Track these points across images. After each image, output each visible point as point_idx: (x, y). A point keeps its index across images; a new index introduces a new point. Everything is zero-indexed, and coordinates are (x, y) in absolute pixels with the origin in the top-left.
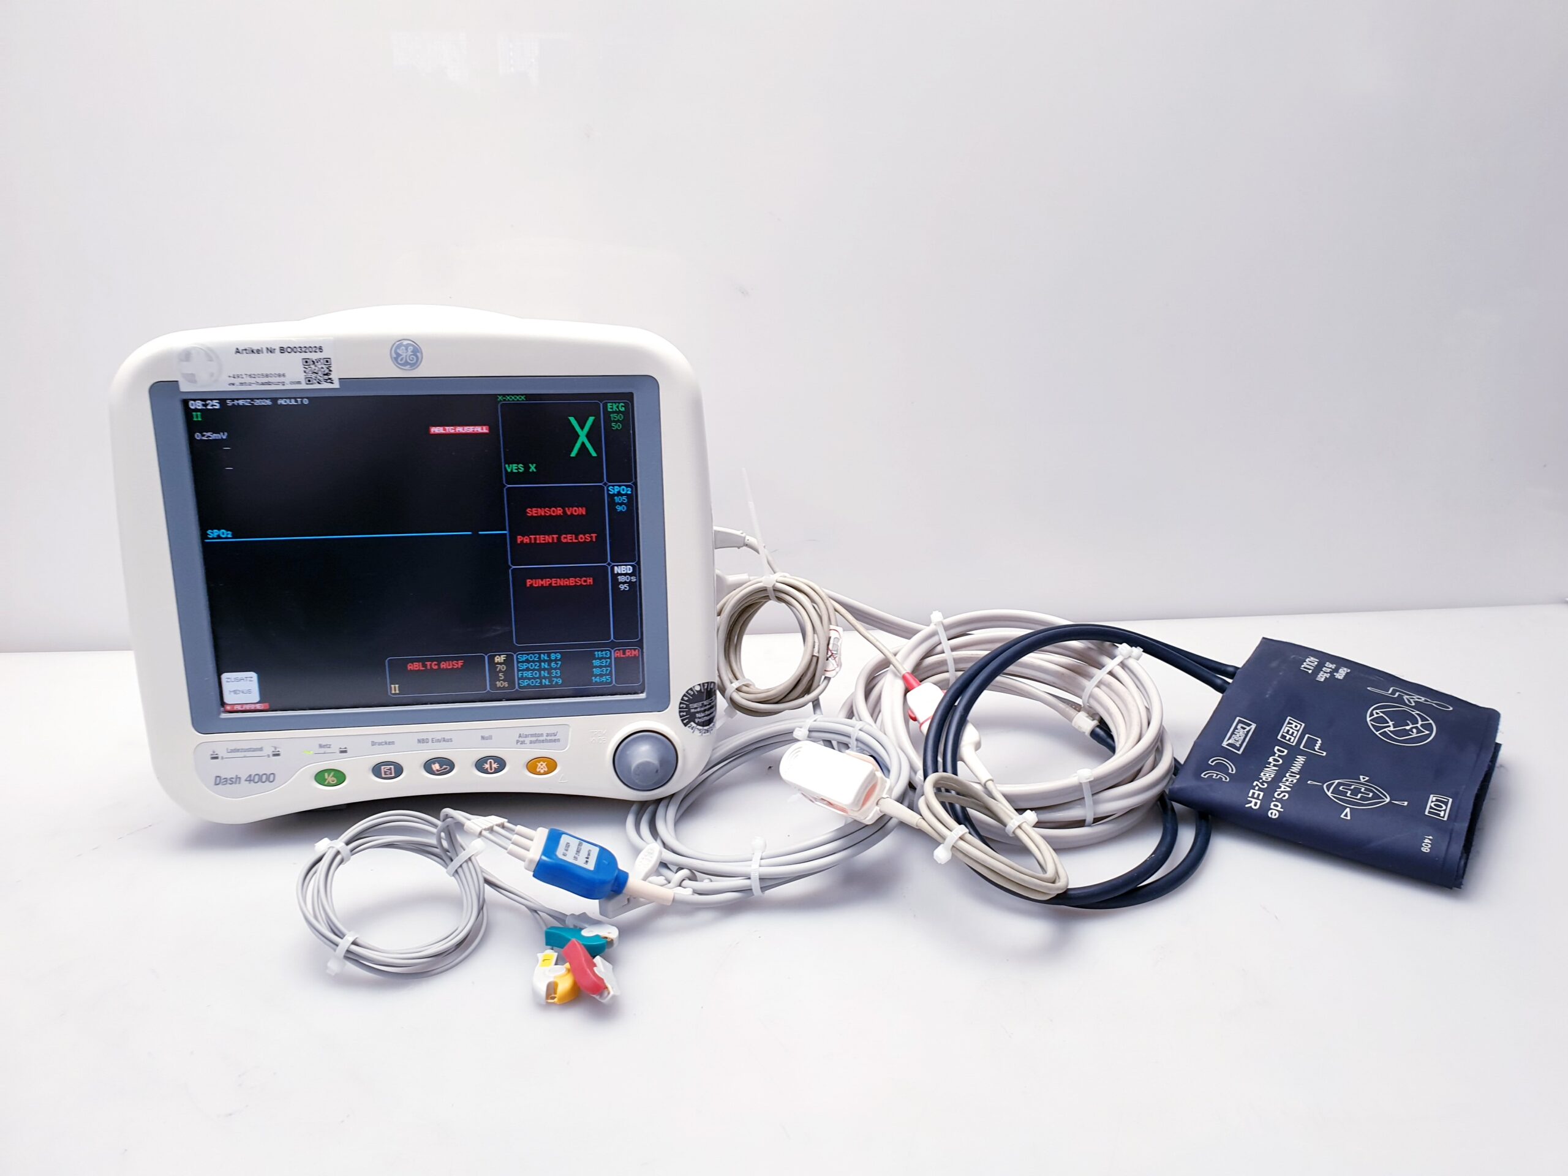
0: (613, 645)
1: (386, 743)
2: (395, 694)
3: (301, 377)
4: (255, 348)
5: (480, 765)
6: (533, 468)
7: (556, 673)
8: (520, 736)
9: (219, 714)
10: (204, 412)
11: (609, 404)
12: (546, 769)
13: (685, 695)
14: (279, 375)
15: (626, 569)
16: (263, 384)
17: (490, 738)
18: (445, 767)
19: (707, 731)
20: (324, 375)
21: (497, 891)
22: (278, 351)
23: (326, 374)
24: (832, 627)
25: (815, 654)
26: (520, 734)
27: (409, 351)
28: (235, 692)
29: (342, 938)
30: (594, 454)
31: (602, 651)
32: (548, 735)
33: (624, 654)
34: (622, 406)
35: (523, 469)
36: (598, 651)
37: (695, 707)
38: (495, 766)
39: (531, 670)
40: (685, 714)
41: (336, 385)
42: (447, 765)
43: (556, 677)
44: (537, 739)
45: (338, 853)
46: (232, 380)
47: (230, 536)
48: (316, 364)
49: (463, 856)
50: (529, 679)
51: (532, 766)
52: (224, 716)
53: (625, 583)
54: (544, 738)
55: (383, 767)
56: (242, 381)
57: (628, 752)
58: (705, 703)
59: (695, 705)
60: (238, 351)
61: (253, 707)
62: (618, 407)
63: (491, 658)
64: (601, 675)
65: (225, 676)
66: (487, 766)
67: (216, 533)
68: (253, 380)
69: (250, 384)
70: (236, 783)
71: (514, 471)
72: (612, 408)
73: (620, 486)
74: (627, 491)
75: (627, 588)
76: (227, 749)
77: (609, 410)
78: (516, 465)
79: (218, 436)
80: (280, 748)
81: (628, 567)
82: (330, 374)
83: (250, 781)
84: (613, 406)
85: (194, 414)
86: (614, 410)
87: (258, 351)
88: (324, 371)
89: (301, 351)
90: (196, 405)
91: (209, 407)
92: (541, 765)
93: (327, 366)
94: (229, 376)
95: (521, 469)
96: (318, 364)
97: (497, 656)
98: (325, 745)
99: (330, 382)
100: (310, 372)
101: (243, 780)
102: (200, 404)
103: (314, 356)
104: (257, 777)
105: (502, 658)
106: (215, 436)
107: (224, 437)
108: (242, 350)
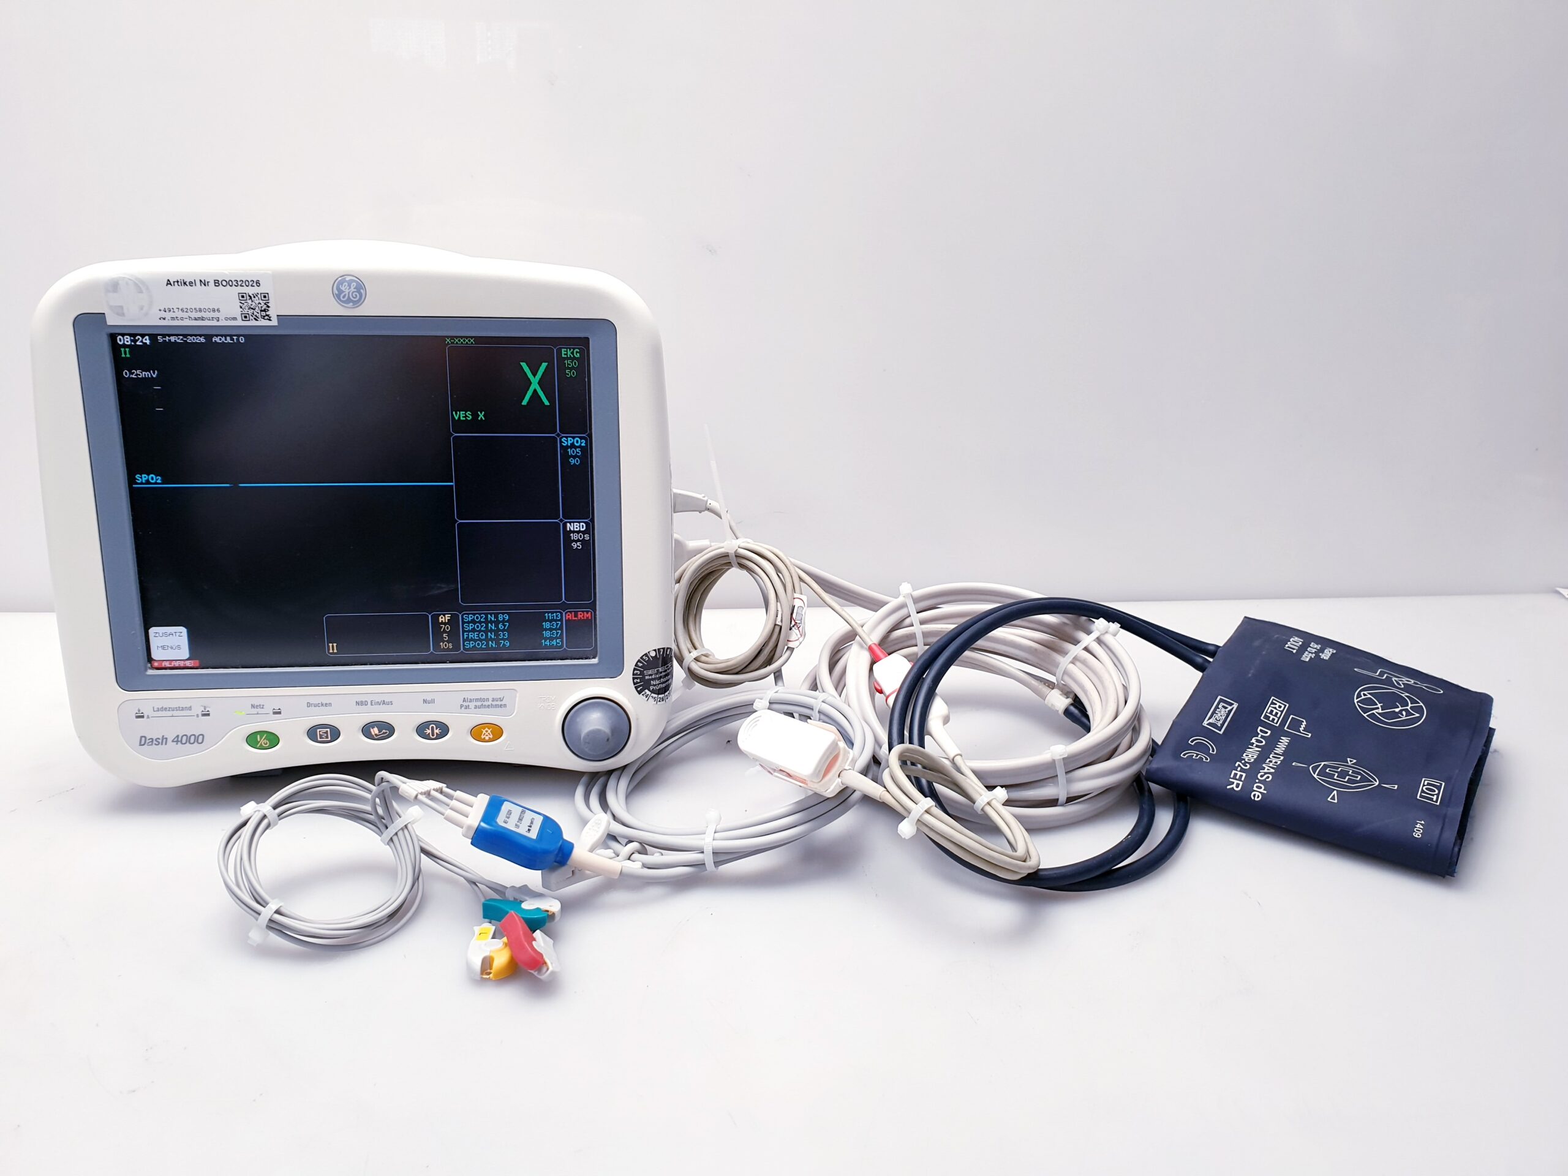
0: (564, 607)
1: (322, 705)
2: (333, 653)
3: (237, 312)
4: (188, 280)
5: (422, 730)
6: (481, 416)
7: (504, 635)
8: (464, 700)
9: (146, 670)
10: (133, 348)
11: (563, 350)
12: (491, 736)
13: (639, 661)
14: (214, 310)
15: (579, 526)
16: (196, 319)
17: (433, 701)
18: (384, 731)
20: (261, 311)
21: (435, 862)
22: (212, 284)
23: (264, 311)
24: (796, 595)
25: (777, 623)
26: (464, 698)
27: (352, 288)
28: (163, 647)
29: (264, 907)
30: (547, 403)
31: (552, 613)
32: (493, 700)
33: (576, 616)
34: (577, 352)
35: (471, 417)
36: (548, 613)
38: (437, 731)
39: (477, 631)
40: (639, 681)
41: (274, 323)
42: (386, 730)
43: (503, 639)
44: (482, 704)
45: (265, 816)
46: (163, 314)
47: (159, 481)
48: (253, 298)
49: (399, 823)
50: (475, 641)
51: (476, 733)
52: (150, 672)
53: (578, 540)
54: (490, 703)
55: (318, 730)
56: (174, 315)
57: (578, 720)
58: (660, 670)
59: (650, 672)
60: (169, 283)
62: (572, 353)
63: (435, 618)
64: (551, 639)
65: (153, 631)
66: (429, 731)
67: (145, 477)
68: (185, 315)
69: (182, 319)
70: (162, 744)
71: (462, 418)
72: (567, 354)
73: (574, 438)
74: (581, 443)
75: (579, 546)
76: (153, 708)
77: (563, 356)
78: (464, 412)
79: (148, 375)
80: (209, 707)
81: (581, 524)
82: (268, 310)
83: (177, 741)
84: (567, 351)
85: (122, 350)
86: (569, 356)
87: (191, 283)
88: (262, 307)
89: (236, 285)
90: (124, 340)
91: (138, 343)
92: (487, 731)
93: (264, 302)
94: (160, 310)
95: (469, 417)
96: (255, 299)
97: (442, 616)
98: (257, 706)
99: (268, 319)
100: (247, 308)
101: (170, 740)
102: (129, 340)
103: (251, 291)
104: (185, 738)
105: (447, 618)
106: (145, 375)
107: (154, 376)
108: (174, 282)
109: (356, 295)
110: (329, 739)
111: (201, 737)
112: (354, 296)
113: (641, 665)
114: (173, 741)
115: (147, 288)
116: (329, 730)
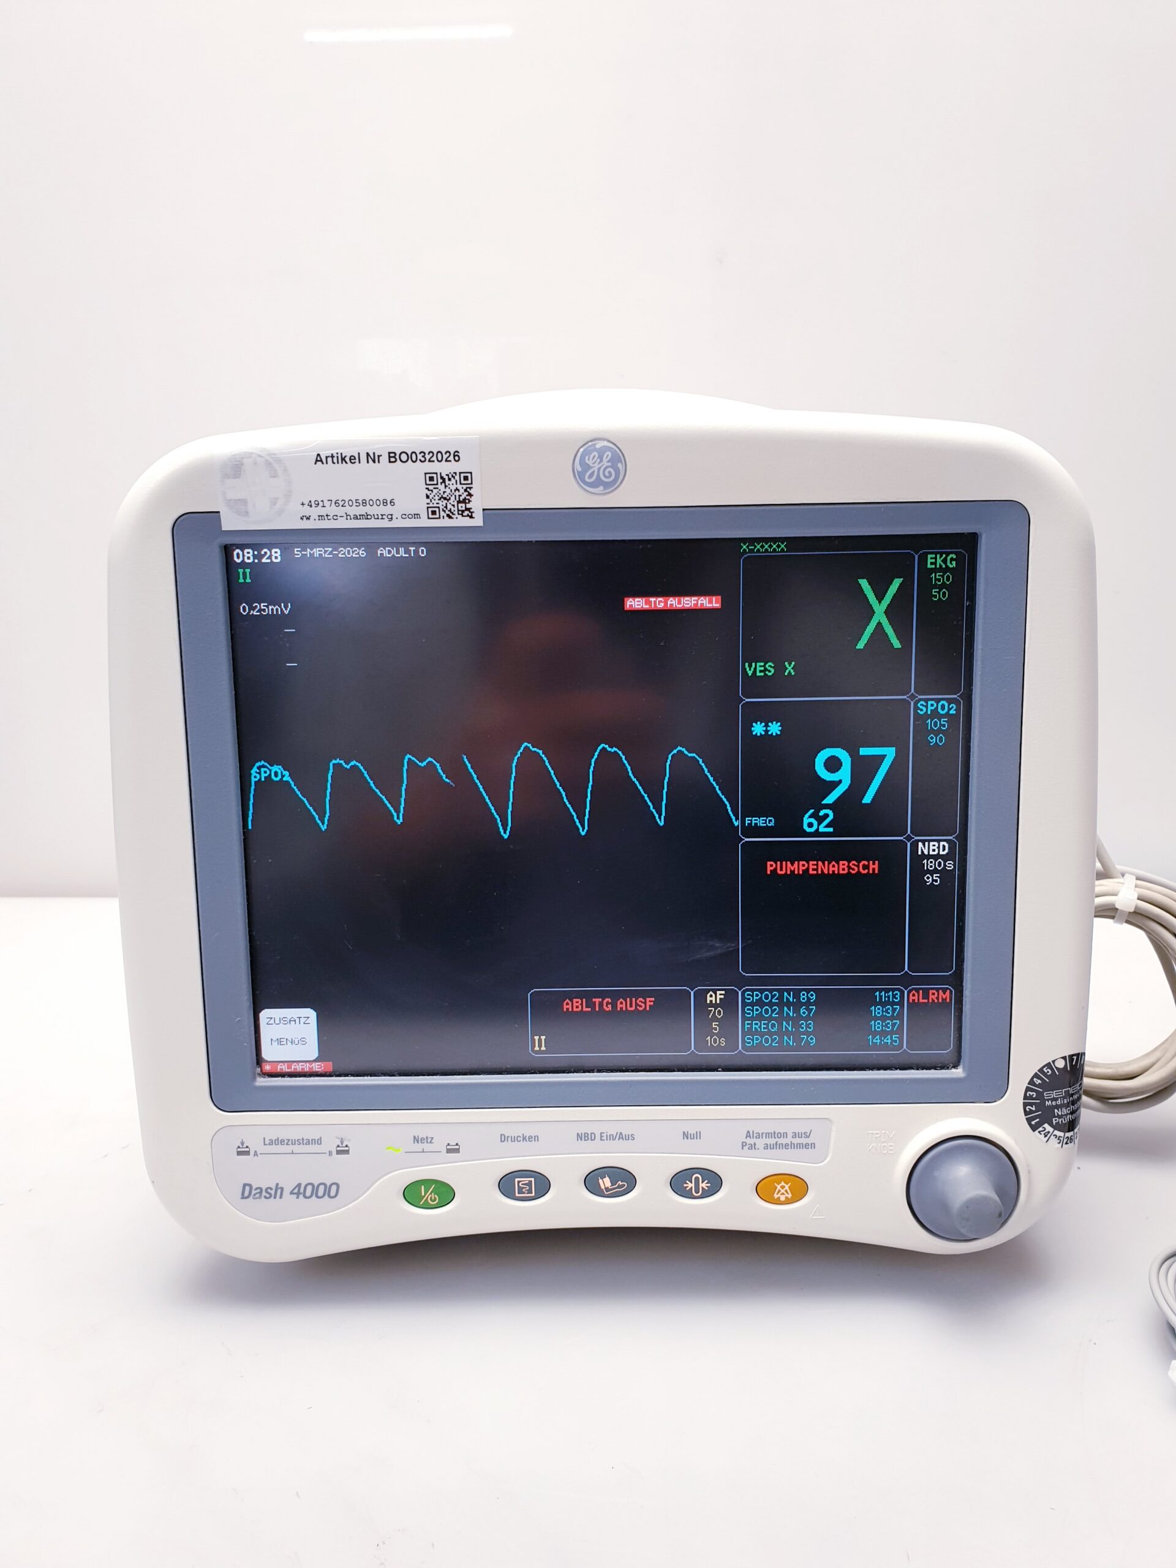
0: (907, 981)
1: (524, 1139)
2: (540, 1052)
3: (420, 505)
4: (347, 453)
5: (680, 1183)
6: (790, 669)
7: (808, 1026)
8: (748, 1135)
9: (254, 1079)
10: (256, 568)
11: (930, 556)
12: (790, 1196)
13: (1036, 1076)
14: (385, 503)
15: (939, 848)
16: (356, 517)
17: (698, 1136)
18: (620, 1182)
19: (1070, 1140)
20: (459, 502)
22: (385, 458)
23: (464, 501)
26: (748, 1132)
27: (605, 460)
28: (279, 1041)
30: (897, 644)
31: (887, 991)
32: (795, 1135)
33: (926, 996)
34: (952, 559)
35: (773, 671)
36: (880, 990)
37: (1054, 1097)
38: (704, 1185)
39: (765, 1019)
40: (1034, 1109)
41: (478, 521)
42: (624, 1180)
43: (805, 1033)
44: (777, 1141)
46: (307, 511)
47: (285, 779)
48: (447, 482)
50: (762, 1035)
51: (765, 1189)
52: (262, 1082)
53: (936, 871)
54: (789, 1140)
55: (517, 1180)
56: (323, 512)
57: (936, 1174)
59: (1054, 1094)
60: (318, 459)
61: (307, 1068)
62: (945, 561)
63: (701, 996)
64: (883, 1034)
65: (265, 1014)
66: (690, 1185)
67: (264, 772)
68: (340, 511)
69: (335, 517)
70: (275, 1198)
71: (758, 674)
72: (935, 563)
73: (938, 701)
74: (949, 709)
75: (936, 881)
76: (264, 1139)
77: (929, 566)
78: (762, 664)
79: (277, 610)
80: (349, 1140)
81: (942, 843)
82: (470, 501)
83: (298, 1194)
84: (936, 558)
85: (241, 571)
86: (938, 566)
87: (352, 458)
88: (460, 496)
89: (423, 459)
90: (244, 556)
91: (264, 560)
92: (783, 1187)
93: (465, 487)
94: (303, 504)
95: (770, 671)
96: (450, 483)
97: (711, 993)
98: (422, 1139)
99: (468, 515)
100: (437, 498)
101: (286, 1192)
102: (250, 555)
103: (444, 468)
104: (309, 1188)
105: (719, 997)
106: (272, 609)
107: (286, 612)
108: (327, 457)
109: (610, 472)
110: (533, 1194)
111: (334, 1188)
112: (607, 474)
113: (1039, 1081)
114: (292, 1193)
115: (286, 470)
116: (533, 1179)
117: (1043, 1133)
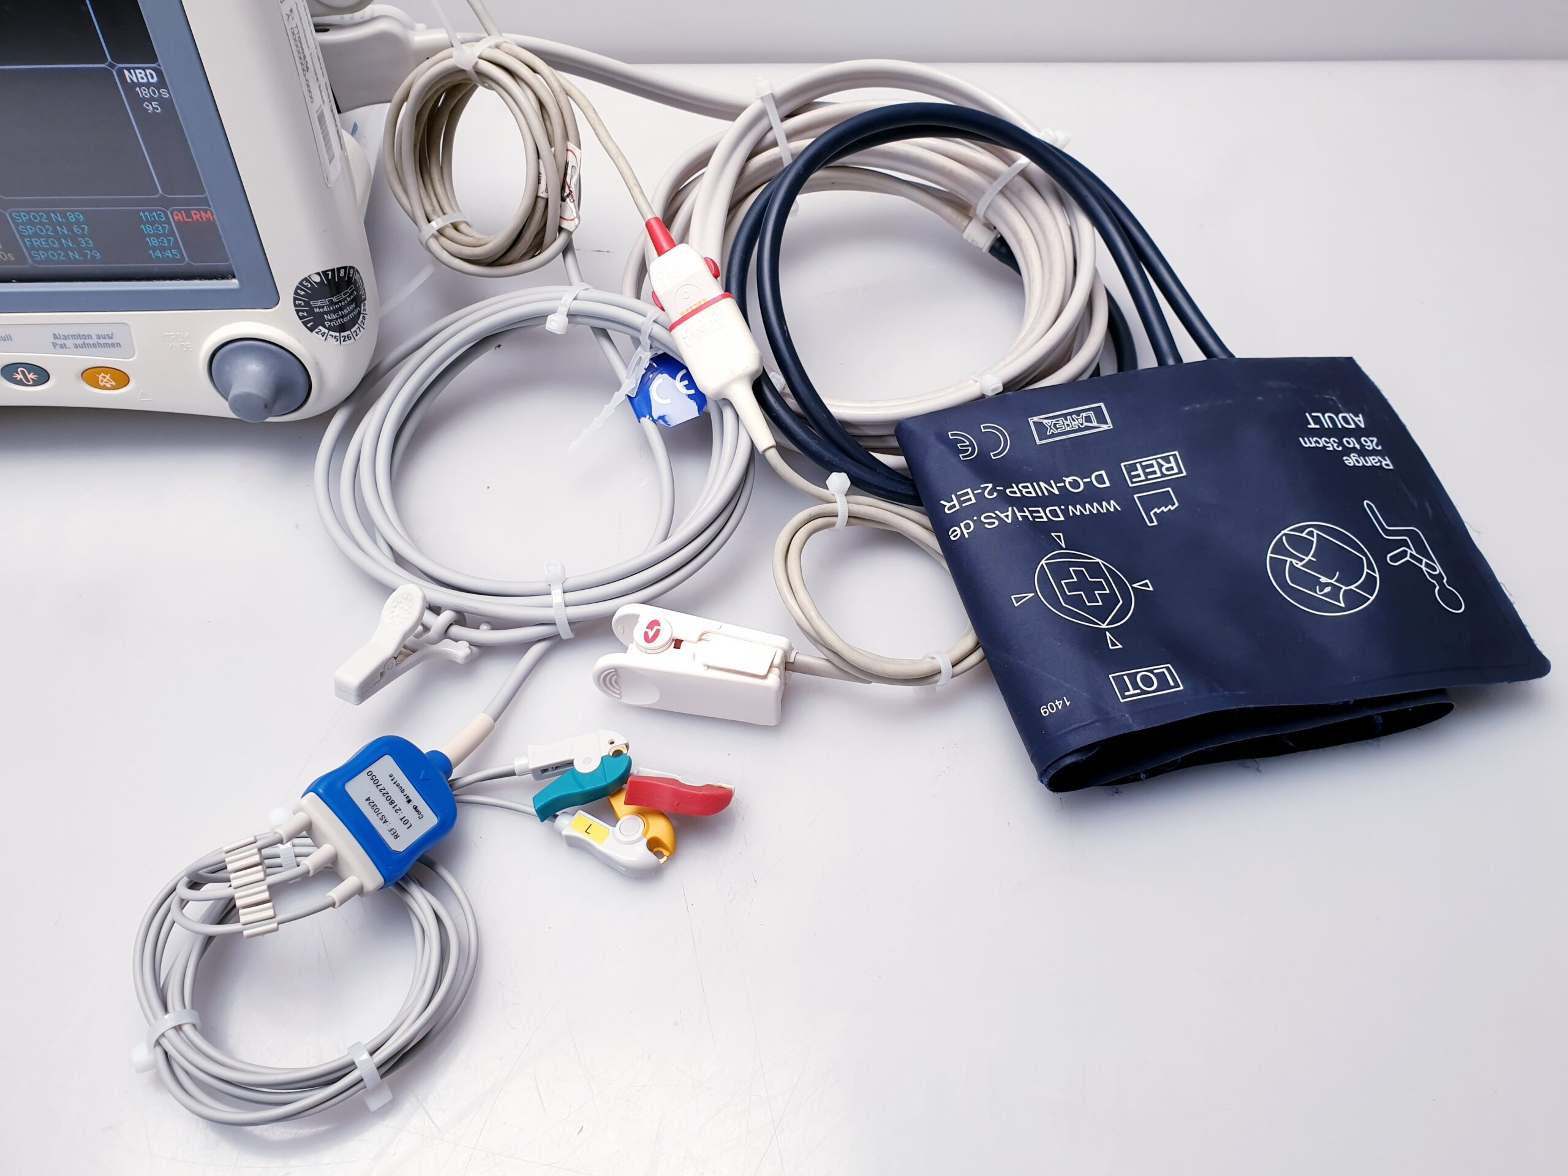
0: (165, 203)
5: (10, 374)
7: (86, 242)
8: (56, 337)
12: (115, 383)
15: (145, 76)
17: (8, 337)
19: (345, 339)
24: (569, 146)
25: (542, 194)
26: (55, 334)
31: (151, 211)
32: (99, 337)
33: (191, 214)
36: (145, 211)
38: (31, 376)
39: (44, 236)
40: (305, 314)
43: (87, 248)
44: (85, 342)
50: (45, 250)
51: (90, 376)
53: (152, 99)
54: (95, 341)
57: (229, 367)
59: (319, 303)
64: (162, 249)
66: (20, 376)
75: (157, 109)
81: (149, 71)
92: (104, 377)
117: (320, 333)
